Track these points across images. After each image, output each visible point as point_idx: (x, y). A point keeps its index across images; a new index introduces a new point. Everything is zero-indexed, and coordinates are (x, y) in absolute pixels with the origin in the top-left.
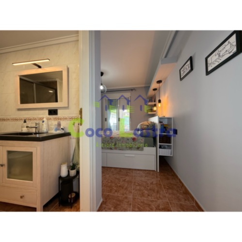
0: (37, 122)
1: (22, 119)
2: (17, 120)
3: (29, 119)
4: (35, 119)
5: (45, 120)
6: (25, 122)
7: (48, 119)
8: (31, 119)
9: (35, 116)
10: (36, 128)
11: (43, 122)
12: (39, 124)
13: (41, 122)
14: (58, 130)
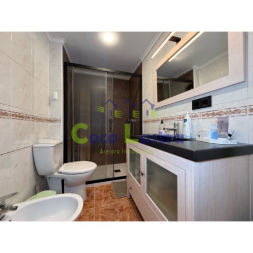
0: (176, 123)
1: (159, 120)
2: (155, 121)
3: (166, 120)
4: (173, 119)
5: (187, 117)
6: (162, 123)
7: (192, 117)
8: (167, 120)
9: (173, 115)
10: (175, 130)
11: (185, 121)
12: (178, 125)
13: (181, 122)
14: (220, 136)
